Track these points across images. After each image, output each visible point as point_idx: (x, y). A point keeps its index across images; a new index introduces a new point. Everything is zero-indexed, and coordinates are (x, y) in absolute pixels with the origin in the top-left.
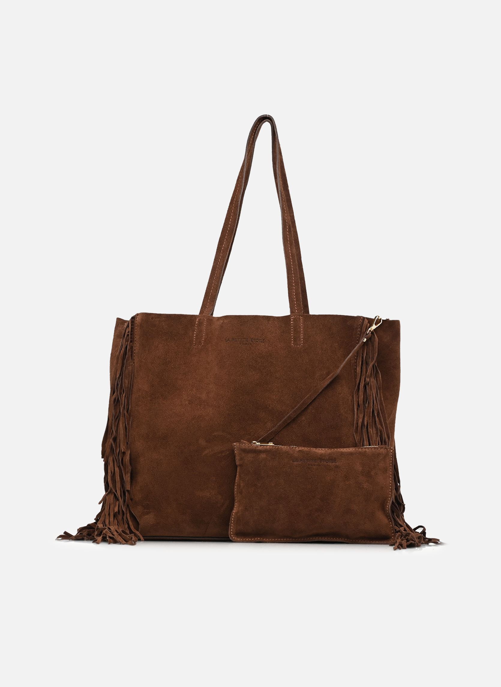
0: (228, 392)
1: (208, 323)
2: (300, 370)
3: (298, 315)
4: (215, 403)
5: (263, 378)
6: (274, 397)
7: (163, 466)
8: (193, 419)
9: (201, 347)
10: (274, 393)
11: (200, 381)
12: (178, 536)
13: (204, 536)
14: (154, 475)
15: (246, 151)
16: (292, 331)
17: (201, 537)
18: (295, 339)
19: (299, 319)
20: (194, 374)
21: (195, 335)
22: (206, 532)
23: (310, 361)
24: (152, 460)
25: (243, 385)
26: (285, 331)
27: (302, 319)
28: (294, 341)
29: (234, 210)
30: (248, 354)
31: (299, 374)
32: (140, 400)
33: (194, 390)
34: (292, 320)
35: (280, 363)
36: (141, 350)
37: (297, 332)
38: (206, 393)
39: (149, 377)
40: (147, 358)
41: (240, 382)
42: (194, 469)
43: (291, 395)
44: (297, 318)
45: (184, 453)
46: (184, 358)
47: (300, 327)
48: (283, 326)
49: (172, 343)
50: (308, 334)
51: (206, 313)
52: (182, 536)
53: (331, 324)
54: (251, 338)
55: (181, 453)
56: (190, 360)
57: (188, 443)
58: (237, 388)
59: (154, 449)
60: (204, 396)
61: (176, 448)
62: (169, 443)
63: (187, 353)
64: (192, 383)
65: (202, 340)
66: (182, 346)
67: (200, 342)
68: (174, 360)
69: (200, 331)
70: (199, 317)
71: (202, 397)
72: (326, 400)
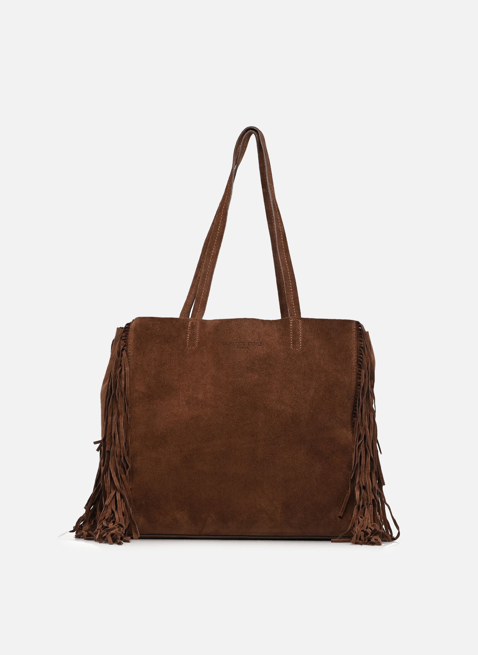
0: (227, 393)
1: (201, 327)
2: (299, 372)
3: (297, 318)
4: (213, 404)
5: (262, 379)
6: (273, 397)
7: (162, 464)
8: (192, 419)
9: (195, 348)
10: (274, 393)
11: (196, 382)
12: (176, 534)
13: (200, 534)
14: (154, 473)
15: (233, 160)
16: (291, 334)
17: (197, 535)
18: (294, 341)
19: (298, 322)
20: (190, 375)
21: (188, 337)
22: (203, 529)
23: (308, 364)
24: (151, 459)
25: (241, 386)
26: (284, 333)
27: (301, 322)
28: (293, 344)
29: (222, 217)
30: (245, 356)
31: (298, 376)
32: (137, 401)
33: (190, 390)
34: (291, 323)
35: (279, 365)
36: (136, 353)
37: (295, 334)
38: (203, 393)
39: (146, 379)
40: (142, 360)
41: (238, 383)
42: (193, 467)
43: (290, 395)
44: (296, 321)
45: (183, 452)
46: (179, 359)
47: (299, 330)
48: (282, 328)
49: (166, 346)
50: (306, 338)
51: (198, 316)
52: (179, 534)
53: (329, 328)
54: (248, 342)
55: (180, 452)
56: (184, 361)
57: (187, 442)
58: (236, 389)
59: (152, 448)
60: (201, 396)
61: (176, 447)
62: (168, 443)
63: (181, 354)
64: (189, 383)
65: (196, 342)
66: (176, 348)
67: (194, 344)
68: (169, 361)
69: (193, 334)
70: (191, 320)
71: (199, 397)
72: (323, 402)
